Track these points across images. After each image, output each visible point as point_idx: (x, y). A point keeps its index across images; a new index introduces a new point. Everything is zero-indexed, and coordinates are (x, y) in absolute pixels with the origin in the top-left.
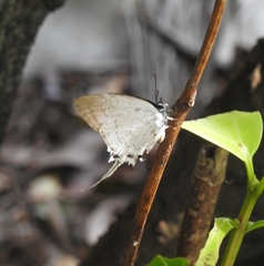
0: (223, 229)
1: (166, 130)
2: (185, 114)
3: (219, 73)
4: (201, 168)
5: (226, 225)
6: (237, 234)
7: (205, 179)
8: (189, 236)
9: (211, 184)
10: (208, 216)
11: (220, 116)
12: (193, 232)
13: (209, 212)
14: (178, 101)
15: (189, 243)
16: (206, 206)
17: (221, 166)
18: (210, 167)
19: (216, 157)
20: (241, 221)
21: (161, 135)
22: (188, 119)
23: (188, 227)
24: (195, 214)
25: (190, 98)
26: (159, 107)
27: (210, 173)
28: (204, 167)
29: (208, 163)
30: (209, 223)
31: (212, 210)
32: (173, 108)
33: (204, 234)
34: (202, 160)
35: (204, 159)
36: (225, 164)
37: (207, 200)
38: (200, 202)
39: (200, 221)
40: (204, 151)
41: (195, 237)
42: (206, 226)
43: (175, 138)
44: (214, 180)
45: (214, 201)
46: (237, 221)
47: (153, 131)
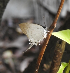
0: (64, 66)
1: (47, 35)
2: (53, 30)
3: (62, 19)
4: (57, 47)
5: (65, 65)
6: (68, 68)
7: (58, 51)
8: (53, 68)
9: (60, 52)
10: (59, 62)
11: (63, 31)
12: (55, 67)
13: (59, 61)
14: (51, 26)
15: (53, 70)
16: (59, 59)
17: (63, 47)
18: (60, 47)
19: (62, 44)
20: (69, 64)
21: (45, 36)
22: (53, 32)
23: (53, 65)
24: (55, 61)
25: (54, 25)
26: (45, 28)
27: (60, 49)
28: (58, 47)
29: (59, 46)
30: (59, 64)
31: (61, 60)
32: (49, 28)
33: (58, 68)
34: (58, 45)
35: (58, 44)
36: (65, 46)
37: (59, 57)
38: (57, 58)
39: (57, 63)
40: (58, 42)
41: (55, 68)
42: (58, 65)
43: (49, 38)
44: (61, 51)
45: (61, 57)
46: (68, 64)
47: (43, 35)
